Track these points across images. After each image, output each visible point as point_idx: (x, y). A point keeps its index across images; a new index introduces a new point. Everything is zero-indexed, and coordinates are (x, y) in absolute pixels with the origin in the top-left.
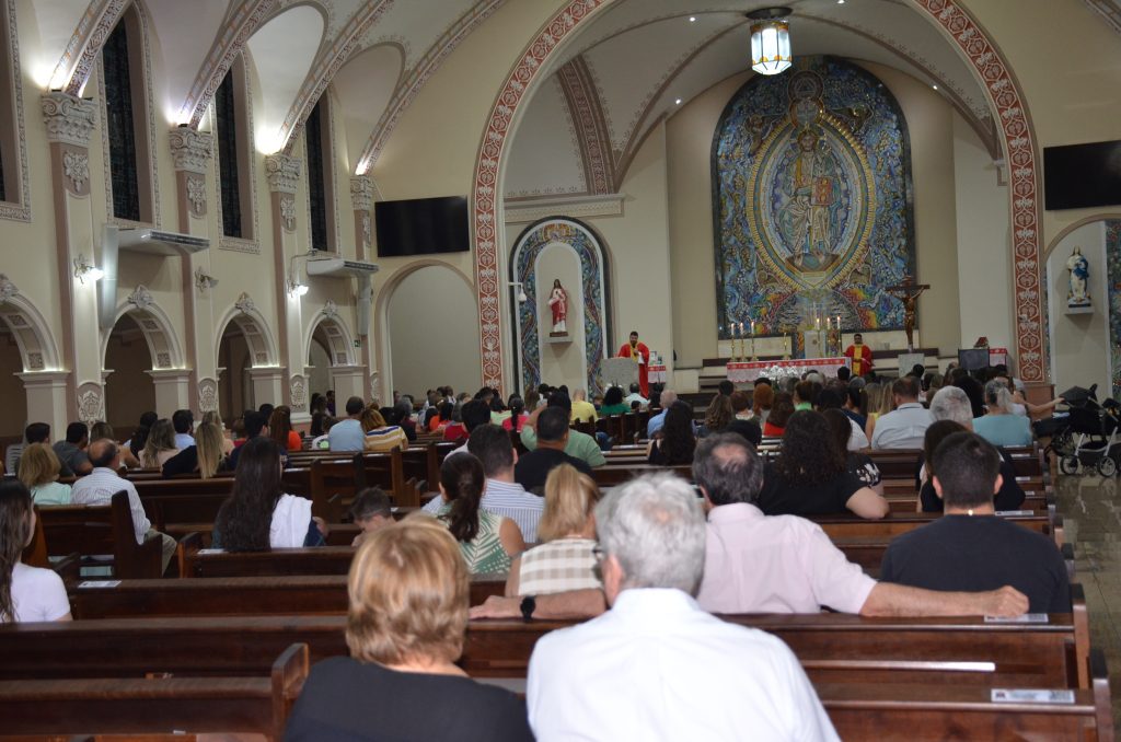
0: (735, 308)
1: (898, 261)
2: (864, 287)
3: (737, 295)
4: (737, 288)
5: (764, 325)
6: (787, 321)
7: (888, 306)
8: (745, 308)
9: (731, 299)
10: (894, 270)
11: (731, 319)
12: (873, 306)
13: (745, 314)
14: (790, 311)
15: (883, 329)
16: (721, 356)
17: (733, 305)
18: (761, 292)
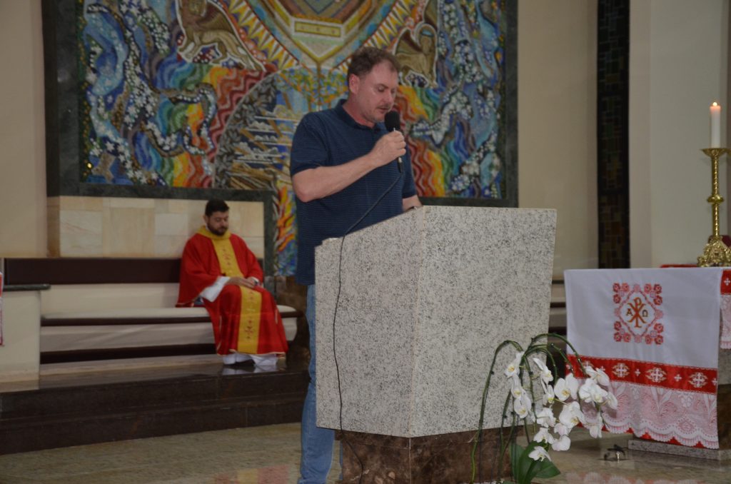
0: (116, 92)
1: (486, 30)
2: (421, 85)
3: (120, 49)
4: (122, 27)
5: (195, 159)
6: (252, 155)
7: (465, 143)
8: (142, 98)
9: (102, 59)
10: (478, 50)
11: (103, 129)
12: (438, 137)
13: (143, 116)
14: (261, 127)
15: (455, 200)
16: (69, 249)
17: (112, 82)
18: (188, 53)
